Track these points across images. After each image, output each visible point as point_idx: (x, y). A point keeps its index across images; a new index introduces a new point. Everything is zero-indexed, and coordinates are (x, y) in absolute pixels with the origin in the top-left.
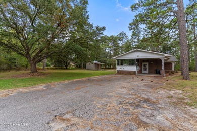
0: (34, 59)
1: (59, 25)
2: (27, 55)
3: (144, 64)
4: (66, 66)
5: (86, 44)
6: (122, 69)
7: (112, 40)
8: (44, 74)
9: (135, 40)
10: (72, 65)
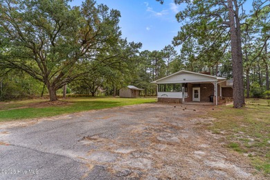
0: (54, 84)
1: (84, 42)
2: (45, 80)
3: (194, 89)
4: (93, 93)
5: (118, 64)
6: (165, 97)
7: (154, 56)
8: (66, 103)
9: (186, 57)
10: (101, 91)
